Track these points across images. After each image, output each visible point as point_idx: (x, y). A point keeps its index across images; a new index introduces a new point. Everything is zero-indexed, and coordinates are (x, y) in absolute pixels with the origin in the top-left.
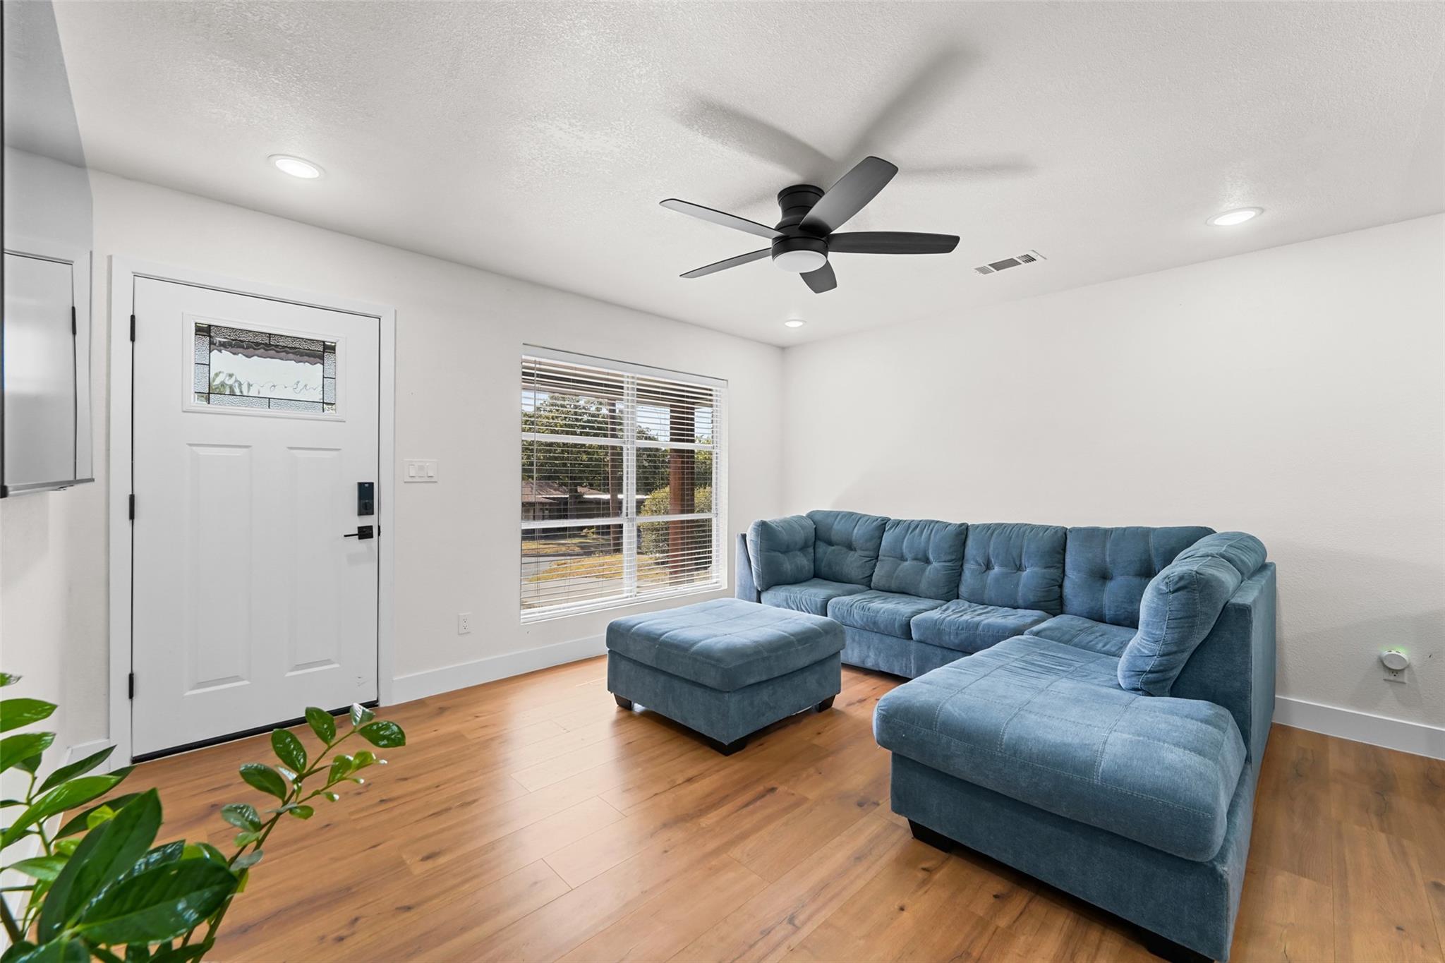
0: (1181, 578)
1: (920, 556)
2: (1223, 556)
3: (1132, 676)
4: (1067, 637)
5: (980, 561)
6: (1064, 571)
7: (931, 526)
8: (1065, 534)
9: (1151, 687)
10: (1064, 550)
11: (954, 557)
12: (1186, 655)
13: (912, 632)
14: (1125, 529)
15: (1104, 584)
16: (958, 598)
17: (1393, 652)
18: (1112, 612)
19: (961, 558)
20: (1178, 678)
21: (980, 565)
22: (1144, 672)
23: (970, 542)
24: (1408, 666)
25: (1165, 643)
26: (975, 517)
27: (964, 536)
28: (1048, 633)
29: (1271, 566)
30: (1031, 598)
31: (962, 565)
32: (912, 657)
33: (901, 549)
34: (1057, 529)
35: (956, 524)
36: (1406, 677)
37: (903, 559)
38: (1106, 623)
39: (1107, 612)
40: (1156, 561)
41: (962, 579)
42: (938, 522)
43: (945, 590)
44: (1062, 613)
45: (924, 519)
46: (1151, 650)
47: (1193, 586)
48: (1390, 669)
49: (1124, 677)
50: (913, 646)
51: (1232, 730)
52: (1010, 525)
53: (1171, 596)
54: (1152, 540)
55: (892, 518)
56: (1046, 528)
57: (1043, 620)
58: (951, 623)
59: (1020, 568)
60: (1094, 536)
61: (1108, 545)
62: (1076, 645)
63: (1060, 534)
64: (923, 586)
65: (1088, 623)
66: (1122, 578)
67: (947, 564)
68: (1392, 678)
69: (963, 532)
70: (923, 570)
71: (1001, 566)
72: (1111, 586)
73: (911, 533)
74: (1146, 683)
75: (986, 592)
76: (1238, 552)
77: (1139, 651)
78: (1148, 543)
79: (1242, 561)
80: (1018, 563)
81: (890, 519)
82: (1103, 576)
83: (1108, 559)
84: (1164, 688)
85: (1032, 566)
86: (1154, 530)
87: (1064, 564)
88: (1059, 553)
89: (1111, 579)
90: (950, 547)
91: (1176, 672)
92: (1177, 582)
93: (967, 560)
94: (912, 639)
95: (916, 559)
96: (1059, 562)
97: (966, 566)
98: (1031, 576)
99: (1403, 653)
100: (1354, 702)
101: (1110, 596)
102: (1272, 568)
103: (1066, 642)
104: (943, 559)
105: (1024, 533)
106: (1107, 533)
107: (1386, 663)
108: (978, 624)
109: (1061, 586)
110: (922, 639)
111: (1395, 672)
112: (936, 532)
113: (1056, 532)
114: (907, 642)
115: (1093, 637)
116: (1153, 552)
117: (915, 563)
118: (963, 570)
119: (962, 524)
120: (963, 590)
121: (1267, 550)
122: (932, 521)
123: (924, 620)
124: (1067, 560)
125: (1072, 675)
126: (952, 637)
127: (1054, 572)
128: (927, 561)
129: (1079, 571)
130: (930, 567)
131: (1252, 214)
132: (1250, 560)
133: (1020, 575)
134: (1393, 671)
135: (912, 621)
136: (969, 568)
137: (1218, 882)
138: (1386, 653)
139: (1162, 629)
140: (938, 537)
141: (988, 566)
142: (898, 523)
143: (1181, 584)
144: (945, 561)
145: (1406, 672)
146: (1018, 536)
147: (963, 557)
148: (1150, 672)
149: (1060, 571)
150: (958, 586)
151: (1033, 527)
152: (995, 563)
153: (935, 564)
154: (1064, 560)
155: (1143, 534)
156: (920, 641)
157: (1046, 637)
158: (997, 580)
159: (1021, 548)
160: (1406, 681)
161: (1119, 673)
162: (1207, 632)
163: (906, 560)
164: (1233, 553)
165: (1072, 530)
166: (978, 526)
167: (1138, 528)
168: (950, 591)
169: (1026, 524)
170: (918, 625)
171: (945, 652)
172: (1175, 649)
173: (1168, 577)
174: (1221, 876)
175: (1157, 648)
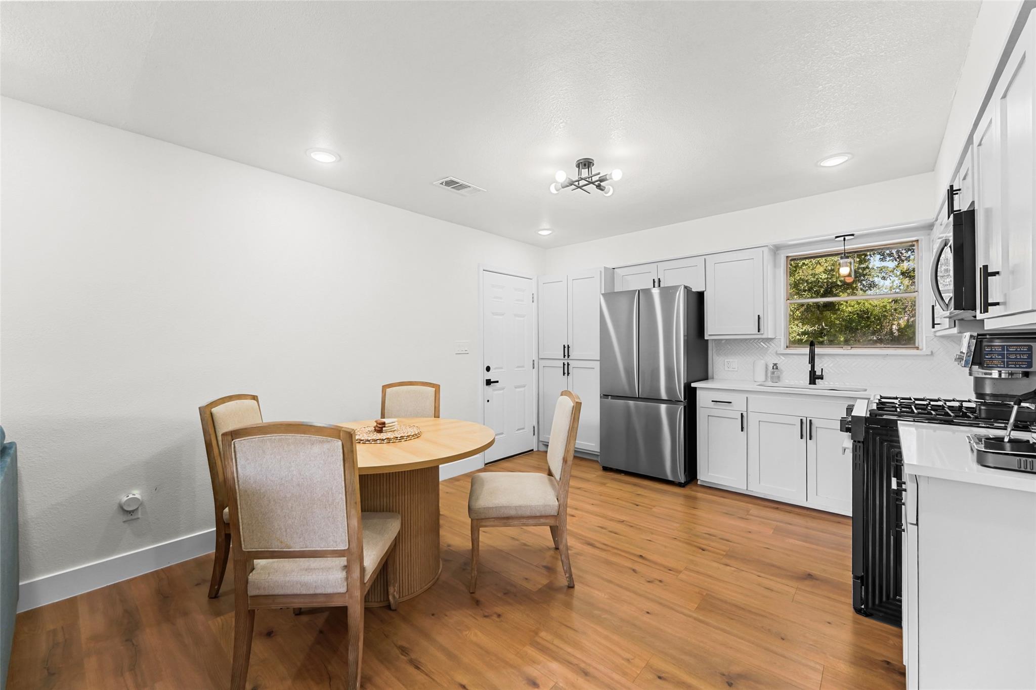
17: (131, 496)
24: (142, 504)
29: (10, 448)
36: (139, 514)
48: (127, 511)
68: (130, 517)
99: (138, 495)
102: (12, 451)
107: (125, 507)
111: (130, 512)
121: (6, 434)
138: (124, 499)
145: (140, 509)
160: (139, 517)
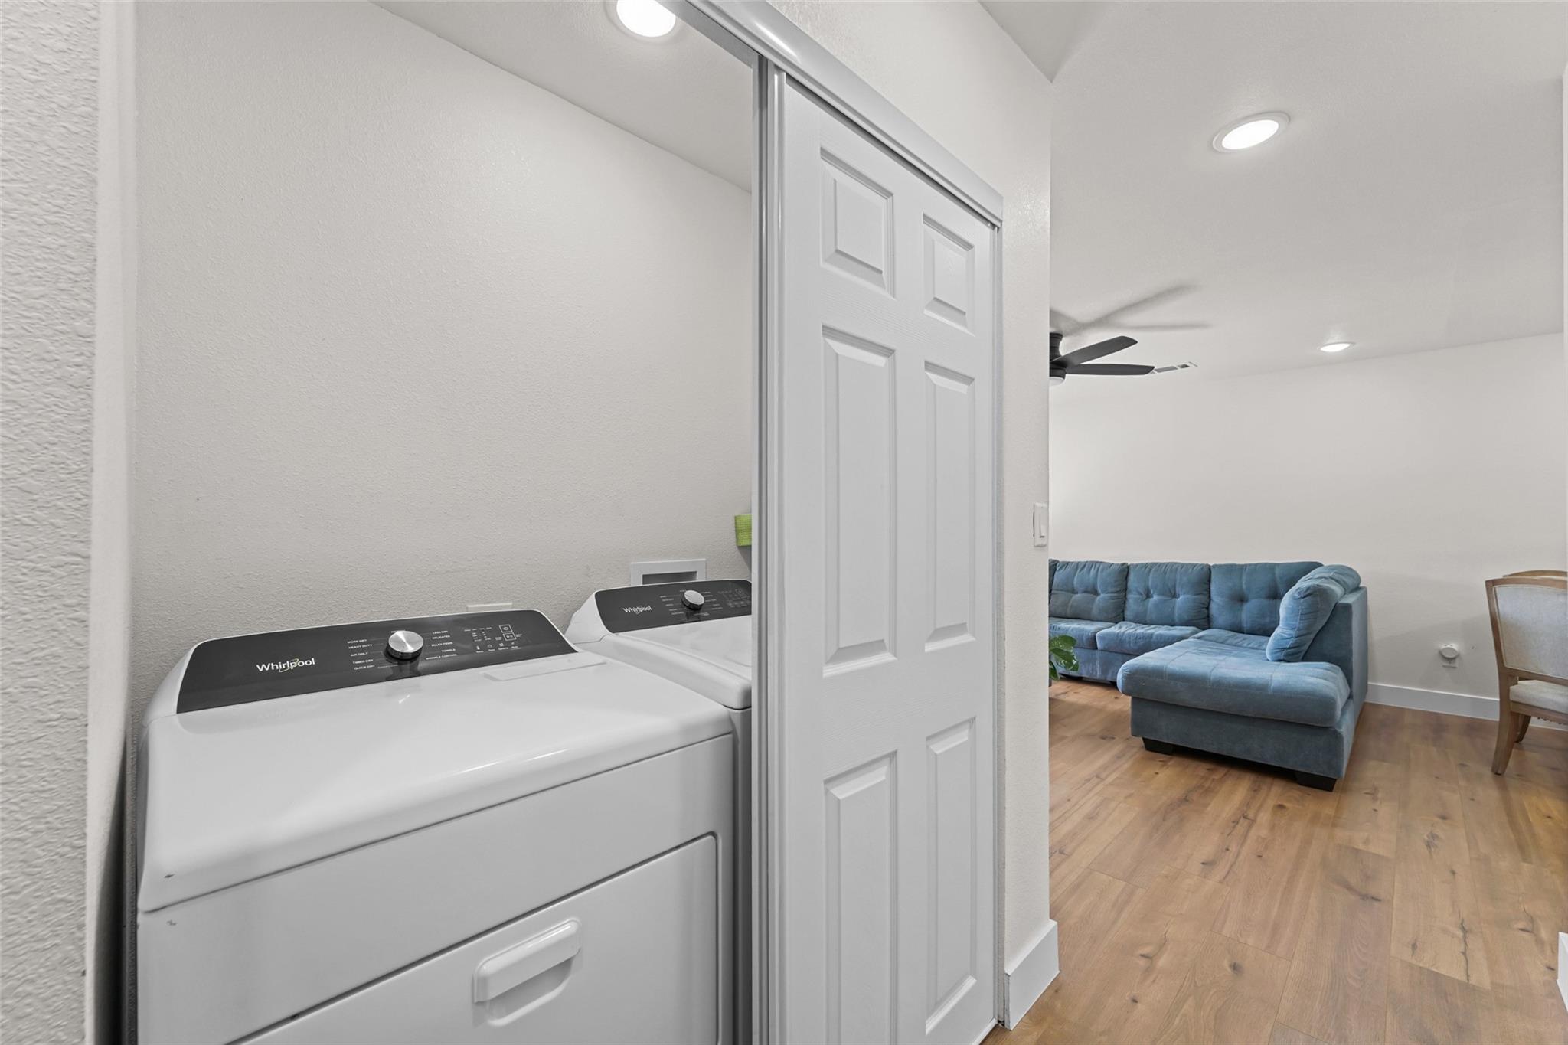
0: (1308, 589)
1: (1089, 589)
2: (1331, 578)
3: (1277, 652)
4: (1221, 641)
5: (1142, 592)
6: (1210, 597)
7: (1097, 566)
8: (1210, 569)
9: (1290, 657)
10: (1209, 581)
11: (1118, 589)
12: (1312, 636)
13: (1098, 643)
14: (1256, 565)
15: (1242, 605)
16: (1124, 620)
17: (1449, 646)
18: (1249, 625)
19: (1125, 590)
20: (1307, 651)
21: (1141, 594)
22: (1285, 648)
23: (1131, 577)
24: (1458, 656)
25: (1299, 629)
26: (1134, 557)
27: (1125, 573)
28: (1207, 638)
29: (1364, 586)
30: (1186, 617)
31: (1125, 596)
32: (1097, 663)
33: (1073, 585)
34: (1203, 566)
35: (1118, 565)
36: (1457, 663)
37: (1074, 592)
38: (1244, 633)
39: (1245, 626)
40: (1281, 587)
41: (1127, 605)
42: (1101, 562)
43: (1114, 615)
44: (1209, 628)
45: (1089, 560)
46: (1289, 634)
47: (1316, 594)
48: (1447, 658)
49: (1272, 654)
50: (1098, 654)
51: (1340, 675)
52: (1164, 563)
53: (1302, 600)
54: (1277, 572)
55: (1060, 560)
56: (1194, 566)
57: (1198, 632)
58: (1129, 634)
59: (1174, 596)
60: (1231, 570)
61: (1244, 578)
62: (1228, 644)
63: (1206, 569)
64: (1095, 611)
65: (1232, 633)
66: (1256, 600)
67: (1115, 595)
68: (1449, 664)
69: (1125, 570)
70: (1093, 600)
71: (1159, 595)
72: (1247, 606)
73: (1080, 571)
74: (1288, 655)
75: (1148, 613)
76: (1341, 576)
77: (1282, 636)
78: (1274, 574)
79: (1344, 582)
80: (1173, 592)
81: (1058, 562)
82: (1240, 599)
83: (1244, 587)
84: (1298, 657)
85: (1184, 594)
86: (1278, 565)
87: (1210, 592)
88: (1205, 583)
89: (1247, 601)
90: (1116, 581)
91: (1306, 647)
92: (1305, 592)
93: (1130, 591)
94: (1097, 649)
95: (1085, 592)
96: (1206, 590)
97: (1129, 596)
98: (1183, 601)
99: (1455, 646)
100: (1422, 684)
101: (1248, 613)
103: (1222, 643)
104: (1110, 590)
105: (1177, 569)
106: (1243, 567)
107: (1444, 654)
108: (1152, 634)
109: (1208, 608)
110: (1106, 647)
112: (1103, 570)
113: (1202, 568)
114: (1094, 652)
115: (1239, 640)
116: (1278, 580)
117: (1085, 595)
118: (1126, 599)
119: (1124, 564)
120: (1128, 614)
121: (1360, 576)
122: (1097, 562)
123: (1108, 634)
124: (1212, 588)
125: (1235, 656)
126: (1132, 645)
127: (1203, 598)
128: (1096, 593)
129: (1222, 597)
130: (1098, 598)
131: (1347, 345)
132: (1349, 581)
133: (1175, 601)
134: (1449, 660)
135: (1097, 635)
136: (1132, 598)
137: (1337, 737)
138: (1443, 647)
139: (1296, 621)
140: (1104, 574)
141: (1148, 595)
142: (1067, 564)
143: (1309, 592)
144: (1112, 593)
145: (1457, 660)
146: (1171, 571)
147: (1126, 589)
148: (1289, 648)
149: (1207, 596)
150: (1123, 612)
151: (1183, 565)
152: (1154, 592)
153: (1102, 595)
154: (1210, 589)
155: (1271, 567)
156: (1102, 650)
157: (1206, 640)
158: (1156, 605)
159: (1175, 581)
160: (1457, 666)
161: (1267, 652)
162: (1325, 621)
163: (1077, 593)
164: (1337, 576)
165: (1214, 566)
166: (1137, 565)
167: (1266, 564)
168: (1118, 615)
169: (1177, 563)
170: (1102, 638)
171: (1125, 656)
172: (1305, 632)
173: (1299, 589)
174: (1340, 734)
175: (1293, 633)
